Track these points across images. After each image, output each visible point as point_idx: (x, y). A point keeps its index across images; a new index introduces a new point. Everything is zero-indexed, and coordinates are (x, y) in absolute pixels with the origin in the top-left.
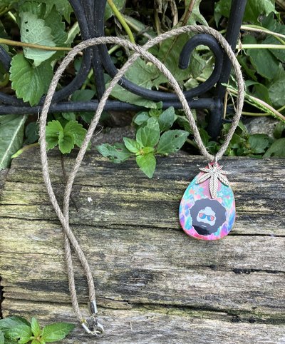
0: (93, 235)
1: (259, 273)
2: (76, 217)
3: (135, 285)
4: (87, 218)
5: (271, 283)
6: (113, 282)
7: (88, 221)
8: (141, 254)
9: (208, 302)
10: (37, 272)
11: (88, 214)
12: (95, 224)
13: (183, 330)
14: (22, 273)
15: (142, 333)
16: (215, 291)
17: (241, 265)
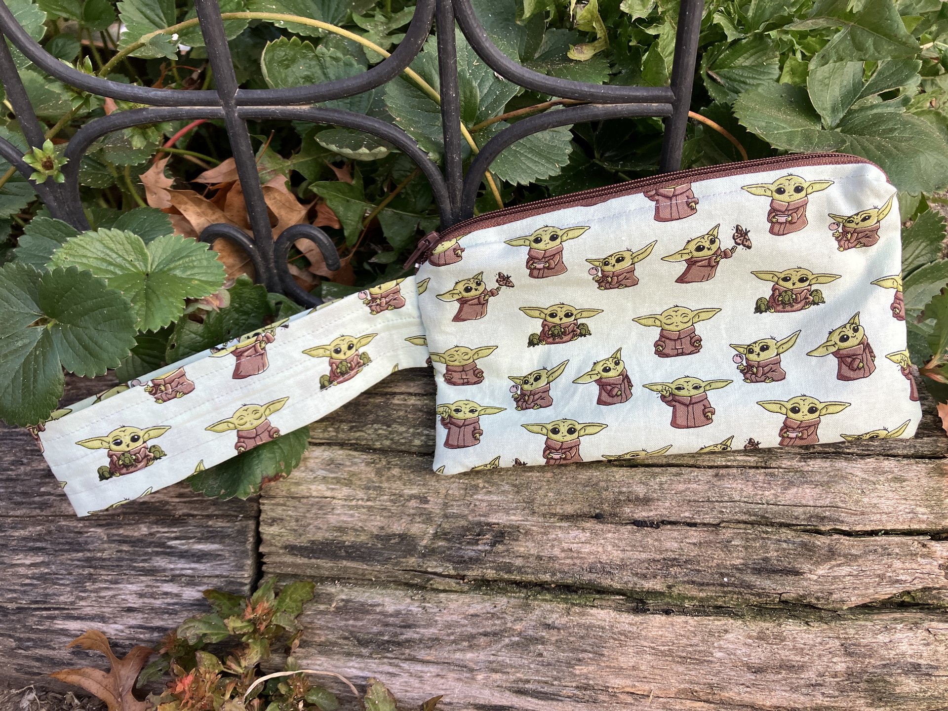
0: (410, 467)
1: (674, 528)
2: (387, 438)
3: (475, 548)
4: (403, 441)
5: (694, 544)
6: (440, 544)
7: (403, 444)
8: (486, 498)
9: (593, 576)
10: (320, 528)
11: (405, 435)
12: (414, 449)
13: (554, 628)
14: (295, 530)
15: (486, 634)
16: (604, 558)
17: (644, 514)
